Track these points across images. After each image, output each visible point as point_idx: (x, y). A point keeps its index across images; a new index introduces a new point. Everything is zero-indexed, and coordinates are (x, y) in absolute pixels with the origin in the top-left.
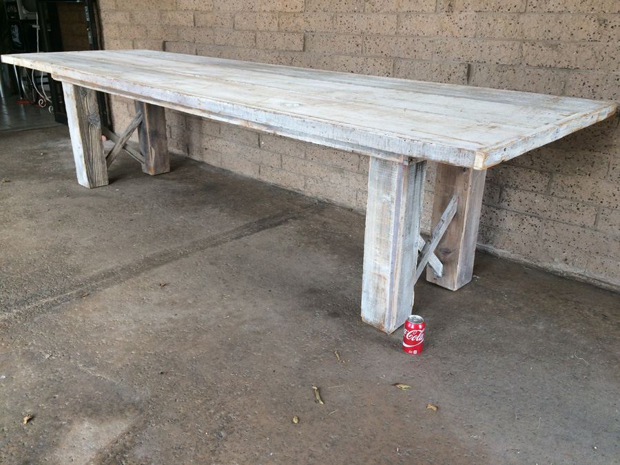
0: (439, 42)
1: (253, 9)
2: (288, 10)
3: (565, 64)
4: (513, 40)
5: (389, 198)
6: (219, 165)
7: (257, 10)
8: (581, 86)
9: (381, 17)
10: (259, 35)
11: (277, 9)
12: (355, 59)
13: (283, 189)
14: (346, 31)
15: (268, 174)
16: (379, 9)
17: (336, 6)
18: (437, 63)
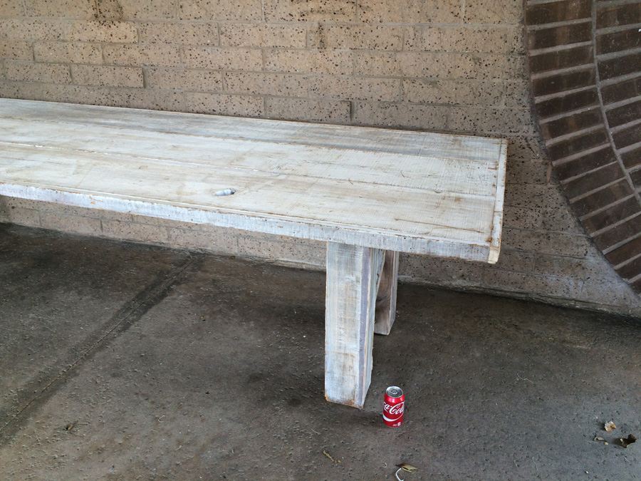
0: (314, 79)
1: (61, 38)
2: (115, 40)
3: (446, 100)
4: (393, 77)
5: (354, 278)
6: (38, 225)
7: (68, 38)
8: (462, 120)
9: (242, 52)
10: (75, 69)
11: (97, 38)
12: (215, 96)
13: (140, 245)
14: (199, 66)
15: (115, 230)
16: (237, 42)
17: (182, 38)
18: (315, 100)
